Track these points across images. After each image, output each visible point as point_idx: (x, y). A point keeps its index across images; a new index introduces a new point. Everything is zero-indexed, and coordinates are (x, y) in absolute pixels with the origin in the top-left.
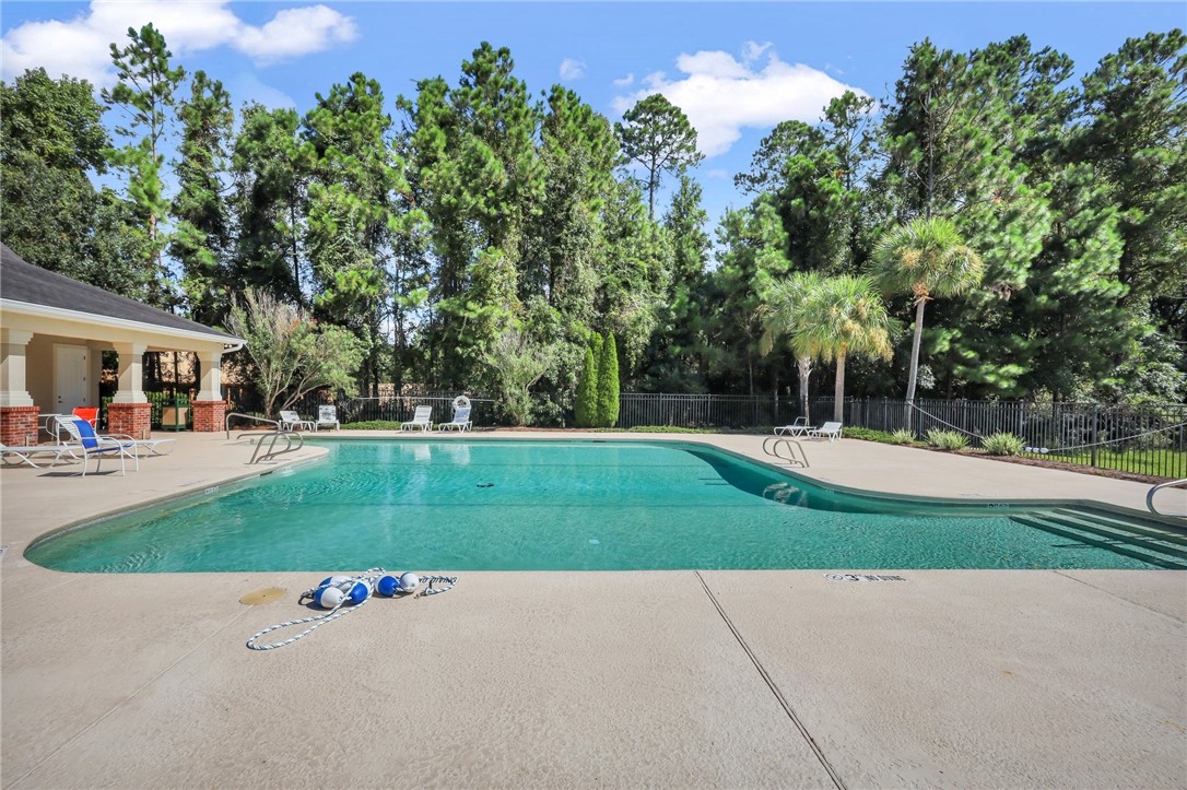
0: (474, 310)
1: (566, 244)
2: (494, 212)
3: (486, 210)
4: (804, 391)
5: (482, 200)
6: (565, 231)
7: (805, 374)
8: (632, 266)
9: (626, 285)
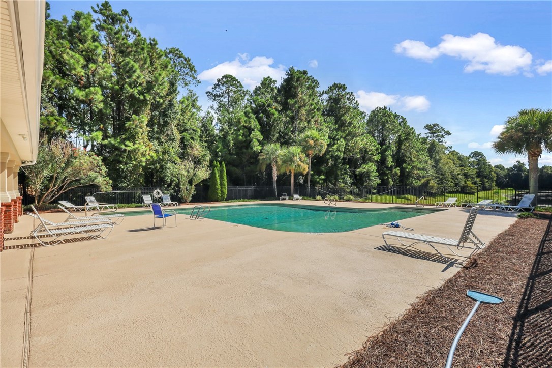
0: (130, 146)
1: (170, 117)
2: (142, 97)
3: (138, 96)
4: (275, 185)
5: (136, 91)
6: (170, 111)
7: (275, 178)
8: (194, 130)
9: (192, 138)
